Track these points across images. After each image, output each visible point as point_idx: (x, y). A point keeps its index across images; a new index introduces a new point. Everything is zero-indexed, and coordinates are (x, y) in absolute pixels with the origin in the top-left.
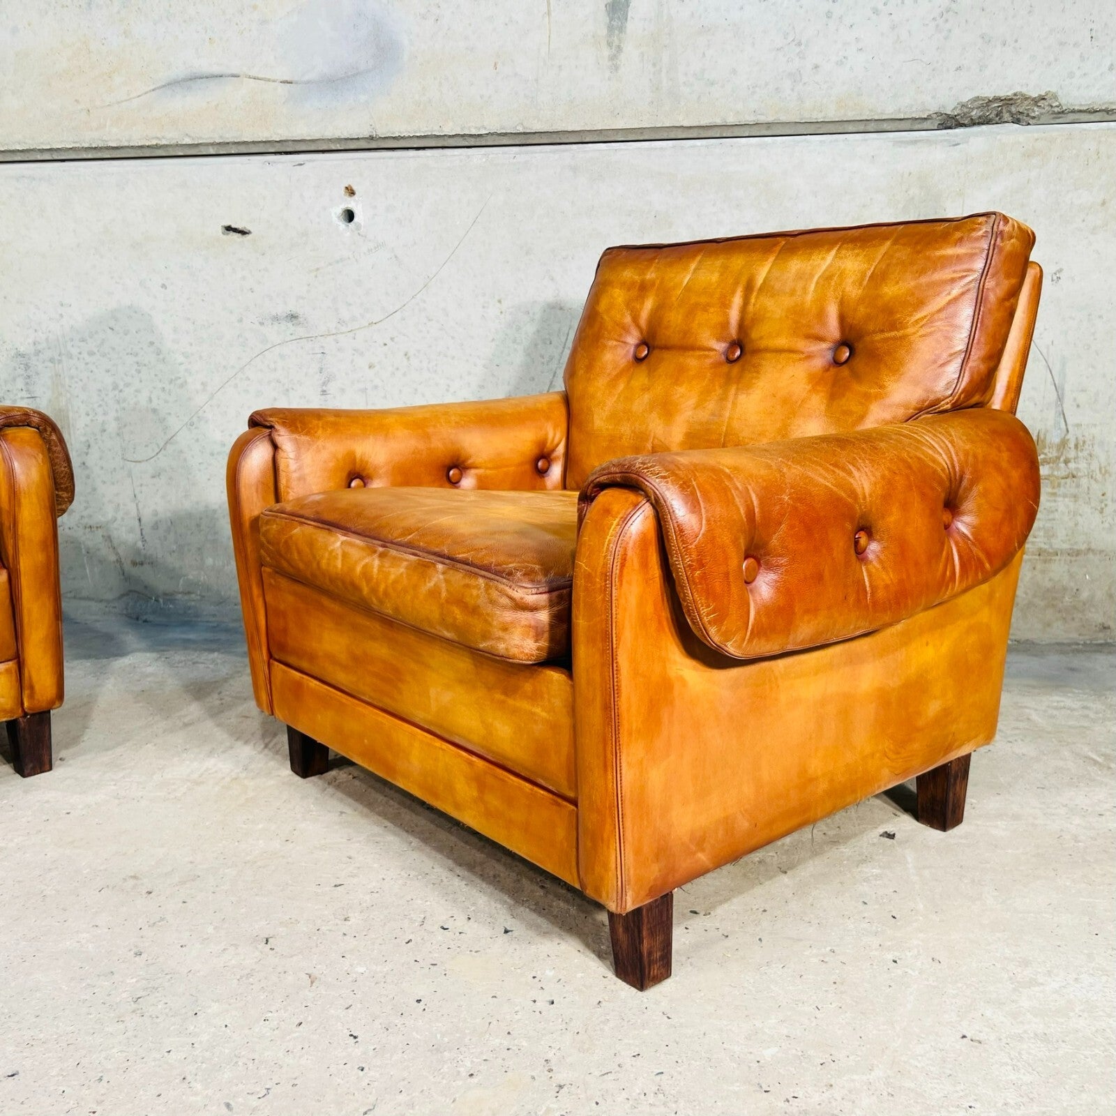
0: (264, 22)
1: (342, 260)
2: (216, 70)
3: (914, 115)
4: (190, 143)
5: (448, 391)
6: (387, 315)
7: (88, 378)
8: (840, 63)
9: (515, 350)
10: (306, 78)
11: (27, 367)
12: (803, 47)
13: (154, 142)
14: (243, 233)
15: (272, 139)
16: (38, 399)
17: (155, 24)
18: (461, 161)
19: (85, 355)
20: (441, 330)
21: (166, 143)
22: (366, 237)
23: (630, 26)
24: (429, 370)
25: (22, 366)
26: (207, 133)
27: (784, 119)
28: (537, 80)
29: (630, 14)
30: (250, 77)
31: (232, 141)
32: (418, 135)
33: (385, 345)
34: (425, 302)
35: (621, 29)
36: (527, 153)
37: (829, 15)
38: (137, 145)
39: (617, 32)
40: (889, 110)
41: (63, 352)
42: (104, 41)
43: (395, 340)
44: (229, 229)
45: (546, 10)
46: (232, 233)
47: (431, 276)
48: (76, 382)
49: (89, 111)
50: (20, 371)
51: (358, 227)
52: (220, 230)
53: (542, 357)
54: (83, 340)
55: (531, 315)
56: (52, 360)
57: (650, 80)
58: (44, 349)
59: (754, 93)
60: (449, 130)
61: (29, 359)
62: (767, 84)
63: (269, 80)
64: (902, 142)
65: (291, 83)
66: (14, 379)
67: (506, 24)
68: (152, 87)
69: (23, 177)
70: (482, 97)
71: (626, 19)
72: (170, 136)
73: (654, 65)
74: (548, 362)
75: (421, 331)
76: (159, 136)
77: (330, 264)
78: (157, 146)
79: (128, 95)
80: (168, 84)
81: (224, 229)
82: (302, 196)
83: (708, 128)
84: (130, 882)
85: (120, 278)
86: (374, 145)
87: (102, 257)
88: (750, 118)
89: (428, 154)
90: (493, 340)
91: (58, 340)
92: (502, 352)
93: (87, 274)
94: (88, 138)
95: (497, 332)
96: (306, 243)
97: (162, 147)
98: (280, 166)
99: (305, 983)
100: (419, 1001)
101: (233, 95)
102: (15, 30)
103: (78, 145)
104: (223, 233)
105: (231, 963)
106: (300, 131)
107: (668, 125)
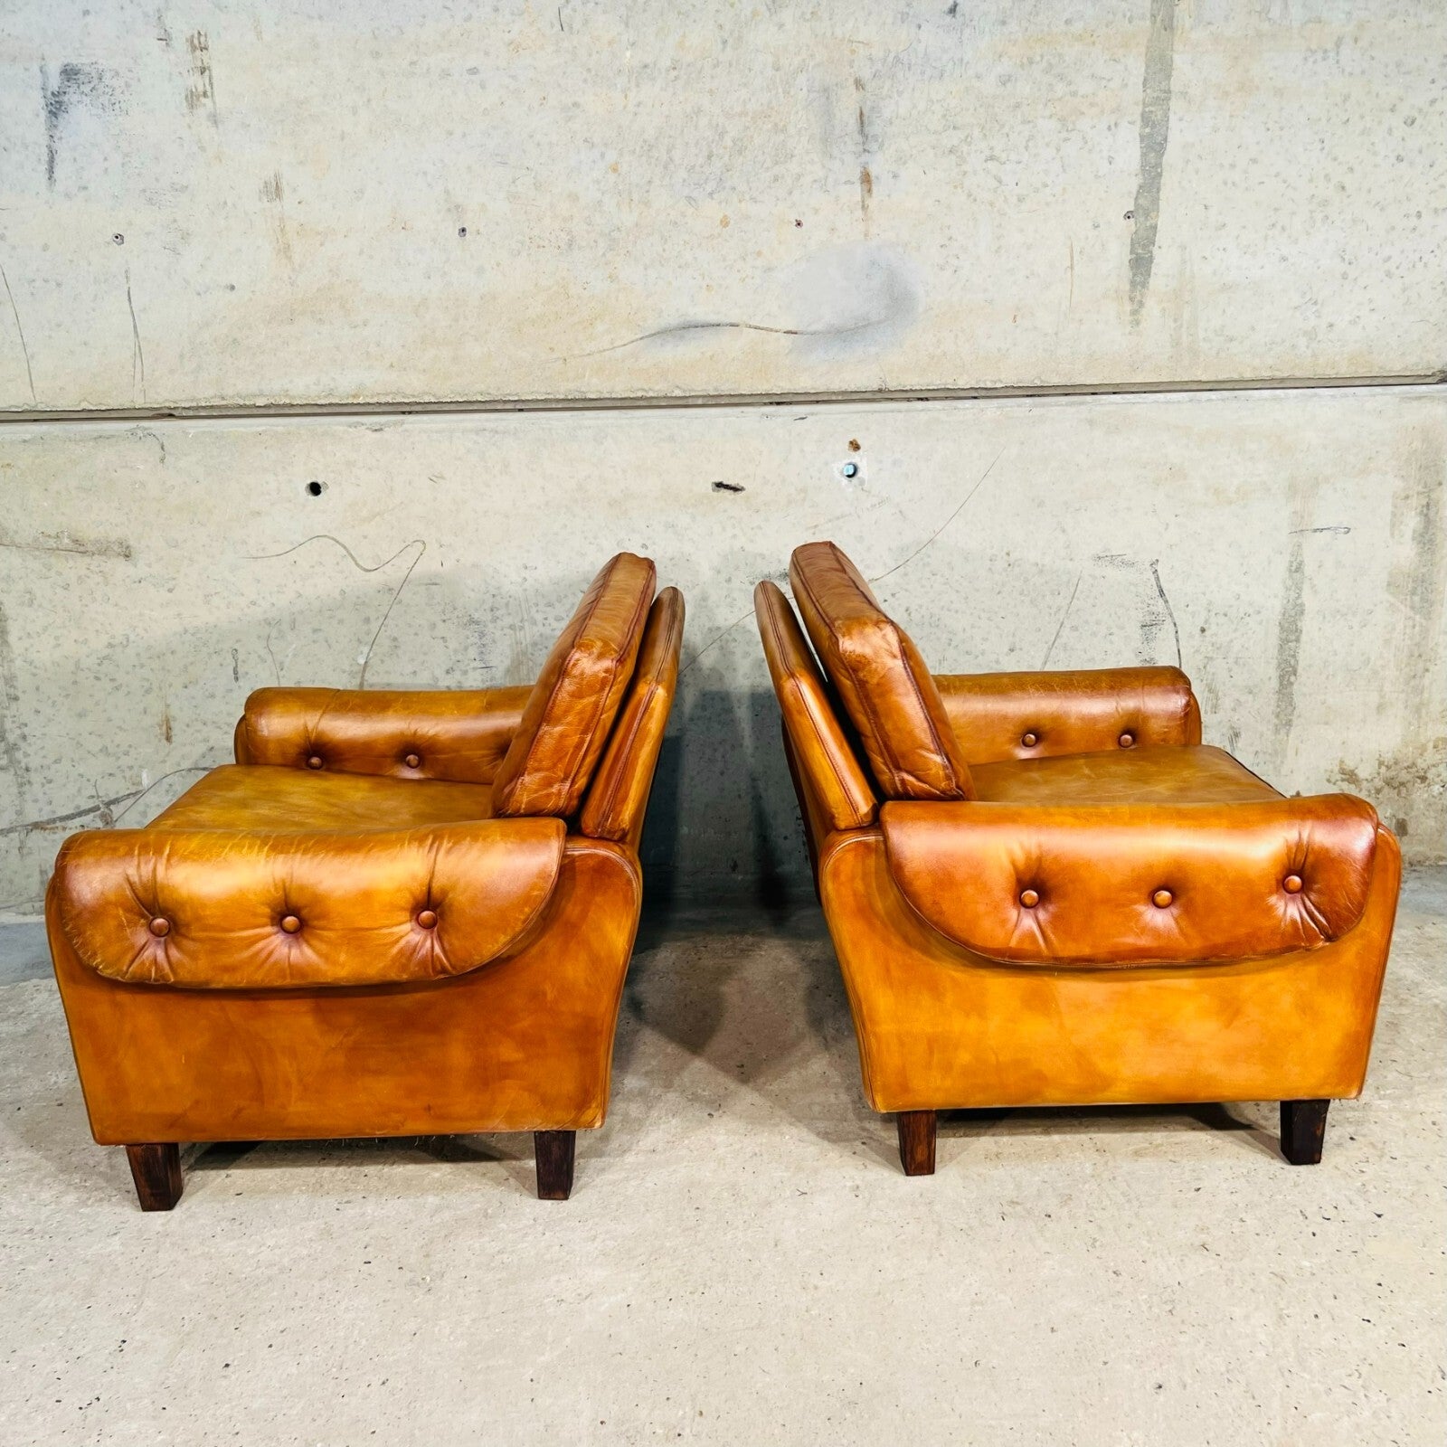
0: (769, 269)
1: (843, 516)
2: (713, 318)
3: (1419, 373)
4: (681, 395)
5: (950, 645)
6: (888, 570)
8: (1353, 323)
9: (1023, 602)
10: (814, 328)
11: (482, 635)
12: (1318, 306)
13: (640, 394)
14: (735, 489)
15: (773, 392)
16: (494, 669)
17: (646, 269)
18: (974, 415)
19: (551, 620)
20: (945, 584)
21: (653, 394)
22: (869, 492)
23: (1153, 282)
24: (931, 625)
25: (476, 634)
26: (701, 384)
27: (1298, 374)
28: (1056, 334)
29: (1153, 271)
30: (750, 327)
31: (728, 393)
32: (931, 388)
33: (885, 601)
34: (929, 556)
35: (1144, 285)
36: (1043, 405)
37: (1345, 276)
38: (620, 397)
39: (1139, 287)
40: (1397, 367)
41: (526, 618)
42: (585, 286)
43: (897, 595)
44: (720, 485)
45: (1069, 265)
46: (723, 490)
47: (937, 530)
48: (541, 650)
49: (565, 360)
50: (472, 640)
51: (862, 482)
52: (710, 486)
53: (1050, 607)
54: (550, 605)
55: (1040, 566)
56: (511, 627)
57: (1171, 335)
58: (502, 616)
59: (1270, 349)
60: (962, 384)
61: (485, 626)
62: (1283, 341)
63: (771, 330)
64: (1410, 398)
65: (796, 333)
66: (466, 649)
67: (1027, 277)
68: (637, 337)
69: (485, 430)
70: (999, 350)
71: (1149, 275)
72: (658, 388)
73: (1175, 321)
74: (1056, 612)
75: (923, 586)
76: (646, 388)
77: (830, 521)
78: (641, 398)
79: (612, 344)
80: (658, 333)
81: (714, 486)
82: (802, 451)
83: (1224, 382)
84: (1019, 1208)
85: (595, 538)
86: (879, 396)
87: (574, 516)
88: (1266, 374)
89: (938, 407)
90: (999, 593)
91: (520, 605)
92: (1008, 604)
93: (556, 534)
94: (563, 389)
95: (1003, 585)
96: (804, 500)
97: (647, 398)
98: (780, 420)
99: (1278, 1281)
100: (1380, 1285)
101: (731, 345)
102: (480, 271)
103: (550, 397)
104: (714, 490)
105: (1202, 1271)
106: (804, 383)
107: (1186, 379)
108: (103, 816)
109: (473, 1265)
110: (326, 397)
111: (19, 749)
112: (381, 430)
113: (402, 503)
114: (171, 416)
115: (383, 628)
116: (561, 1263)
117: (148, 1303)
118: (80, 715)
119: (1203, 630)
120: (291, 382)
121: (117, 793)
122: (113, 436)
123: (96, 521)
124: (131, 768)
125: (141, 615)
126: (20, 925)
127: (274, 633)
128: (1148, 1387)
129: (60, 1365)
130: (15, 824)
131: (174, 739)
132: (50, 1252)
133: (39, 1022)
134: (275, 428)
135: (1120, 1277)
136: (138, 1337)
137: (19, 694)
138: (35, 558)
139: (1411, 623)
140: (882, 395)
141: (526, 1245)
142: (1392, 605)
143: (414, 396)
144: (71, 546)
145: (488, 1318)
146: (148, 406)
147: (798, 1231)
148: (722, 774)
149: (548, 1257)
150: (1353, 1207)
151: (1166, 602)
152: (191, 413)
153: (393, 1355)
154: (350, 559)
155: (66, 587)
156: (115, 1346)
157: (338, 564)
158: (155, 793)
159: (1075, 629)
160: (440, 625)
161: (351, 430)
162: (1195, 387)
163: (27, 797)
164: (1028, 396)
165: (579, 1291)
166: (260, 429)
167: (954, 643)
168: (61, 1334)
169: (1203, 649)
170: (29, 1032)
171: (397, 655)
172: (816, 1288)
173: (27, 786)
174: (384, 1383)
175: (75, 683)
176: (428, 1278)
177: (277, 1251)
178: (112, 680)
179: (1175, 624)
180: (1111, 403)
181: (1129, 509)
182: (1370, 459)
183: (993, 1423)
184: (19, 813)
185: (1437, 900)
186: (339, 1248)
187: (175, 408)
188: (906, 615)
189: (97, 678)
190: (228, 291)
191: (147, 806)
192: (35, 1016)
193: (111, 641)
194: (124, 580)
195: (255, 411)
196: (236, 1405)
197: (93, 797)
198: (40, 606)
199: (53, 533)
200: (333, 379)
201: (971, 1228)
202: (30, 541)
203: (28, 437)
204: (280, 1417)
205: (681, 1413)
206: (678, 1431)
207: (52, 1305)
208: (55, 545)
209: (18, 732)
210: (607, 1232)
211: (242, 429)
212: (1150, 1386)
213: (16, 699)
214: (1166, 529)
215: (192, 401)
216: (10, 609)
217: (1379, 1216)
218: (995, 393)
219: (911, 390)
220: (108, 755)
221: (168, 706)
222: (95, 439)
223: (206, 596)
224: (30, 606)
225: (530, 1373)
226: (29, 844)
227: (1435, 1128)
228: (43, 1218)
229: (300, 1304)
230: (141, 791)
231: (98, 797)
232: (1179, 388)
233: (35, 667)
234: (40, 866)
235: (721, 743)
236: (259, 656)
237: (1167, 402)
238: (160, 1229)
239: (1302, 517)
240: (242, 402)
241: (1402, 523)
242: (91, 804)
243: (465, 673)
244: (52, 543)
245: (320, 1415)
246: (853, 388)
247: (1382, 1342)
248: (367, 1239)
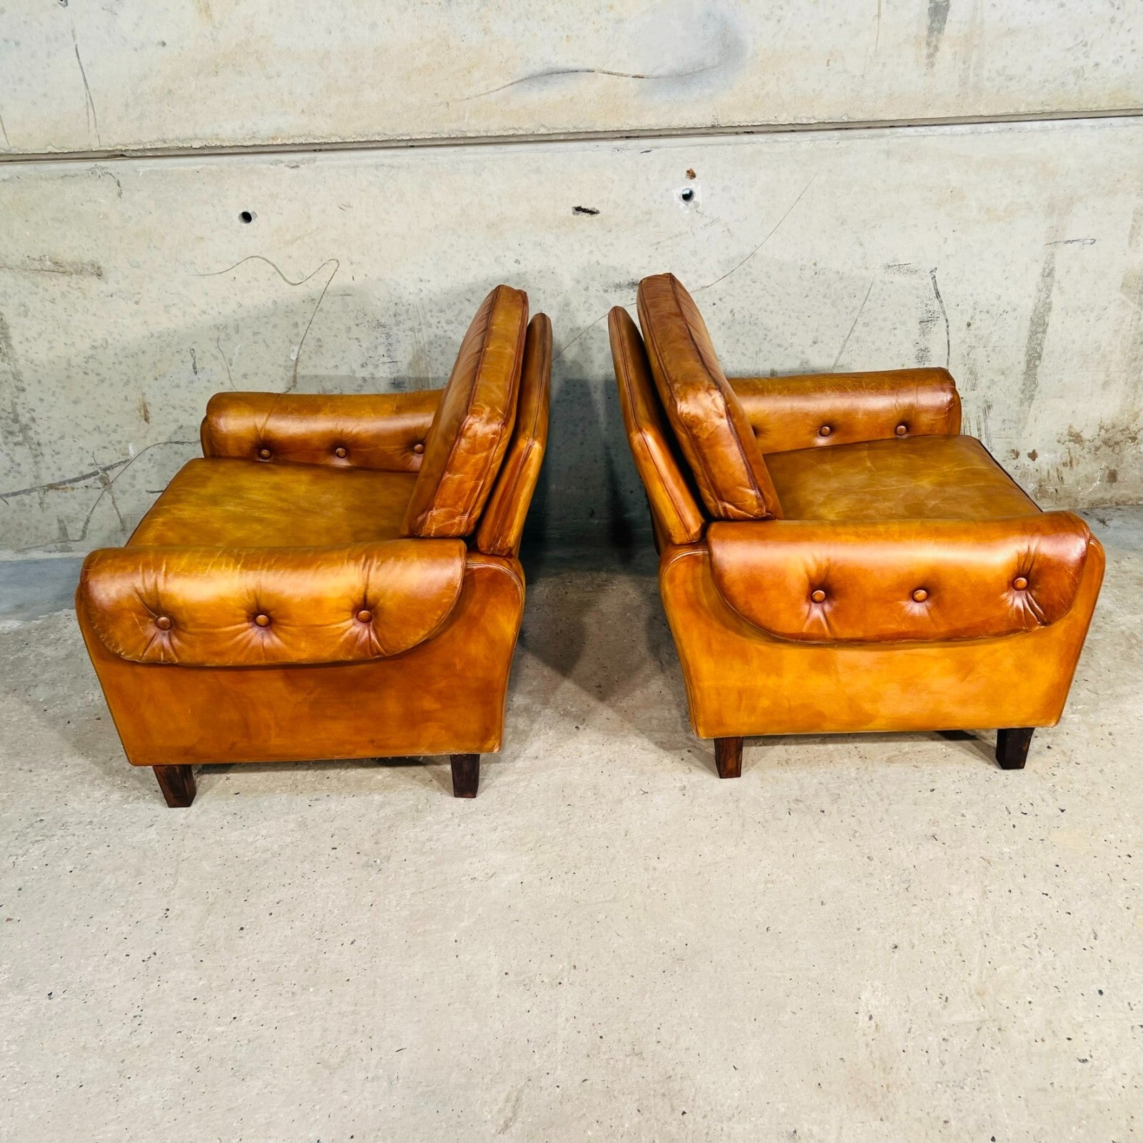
0: (620, 21)
1: (681, 234)
2: (572, 65)
4: (546, 132)
5: (765, 339)
6: (716, 279)
7: (447, 343)
8: (1116, 62)
9: (825, 303)
10: (656, 73)
11: (388, 336)
12: (1088, 47)
13: (511, 132)
14: (592, 212)
15: (623, 128)
16: (399, 364)
17: (514, 22)
18: (791, 147)
19: (443, 323)
20: (763, 290)
21: (524, 133)
22: (703, 213)
23: (948, 28)
24: (750, 323)
25: (384, 336)
26: (563, 123)
27: (1065, 108)
28: (863, 76)
29: (948, 18)
30: (603, 72)
31: (585, 130)
32: (756, 124)
33: (714, 304)
34: (751, 267)
35: (940, 30)
36: (848, 138)
37: (1113, 20)
38: (494, 135)
39: (936, 33)
41: (423, 322)
42: (463, 38)
43: (723, 299)
44: (579, 209)
45: (877, 13)
46: (581, 213)
47: (758, 246)
48: (435, 347)
49: (448, 104)
50: (381, 340)
51: (697, 205)
52: (571, 211)
53: (847, 308)
54: (441, 311)
55: (840, 273)
56: (412, 329)
57: (960, 76)
58: (404, 320)
59: (1043, 87)
60: (782, 120)
61: (391, 329)
62: (1055, 79)
63: (622, 75)
65: (642, 78)
66: (376, 347)
67: (841, 25)
68: (510, 82)
69: (383, 165)
70: (814, 90)
71: (945, 22)
72: (527, 127)
73: (964, 63)
74: (852, 312)
75: (746, 292)
76: (516, 127)
77: (670, 238)
78: (513, 136)
79: (487, 89)
80: (526, 79)
81: (574, 210)
82: (647, 179)
83: (1002, 116)
84: (801, 805)
85: (477, 255)
86: (711, 131)
87: (459, 237)
88: (1038, 108)
89: (761, 140)
90: (807, 296)
91: (418, 311)
92: (813, 306)
93: (445, 252)
94: (447, 129)
95: (810, 289)
96: (649, 220)
97: (517, 136)
98: (628, 153)
99: (985, 864)
100: (1057, 866)
101: (587, 88)
102: (373, 26)
103: (437, 136)
104: (574, 214)
105: (931, 857)
106: (650, 121)
107: (970, 115)
108: (102, 479)
109: (410, 850)
110: (249, 139)
111: (31, 429)
112: (297, 167)
113: (318, 228)
114: (122, 155)
115: (309, 331)
116: (472, 849)
117: (181, 880)
118: (75, 402)
119: (969, 325)
120: (220, 126)
121: (111, 461)
122: (77, 175)
123: (71, 246)
124: (119, 442)
125: (115, 322)
126: (48, 560)
127: (223, 336)
128: (888, 948)
129: (125, 928)
130: (34, 485)
131: (150, 420)
132: (107, 840)
133: (73, 647)
134: (209, 167)
135: (873, 862)
136: (177, 907)
137: (26, 386)
138: (25, 277)
139: (1137, 317)
140: (714, 130)
141: (446, 834)
142: (1123, 302)
143: (323, 137)
144: (53, 267)
145: (422, 893)
146: (103, 149)
147: (642, 824)
148: (582, 444)
149: (463, 844)
150: (1044, 804)
151: (941, 302)
152: (139, 154)
153: (358, 921)
154: (278, 274)
155: (53, 302)
156: (161, 914)
157: (269, 279)
158: (140, 461)
159: (866, 325)
160: (354, 329)
161: (272, 167)
162: (976, 120)
163: (42, 465)
164: (836, 129)
165: (486, 871)
166: (198, 167)
167: (768, 339)
168: (123, 904)
169: (968, 340)
170: (68, 656)
171: (322, 353)
172: (655, 869)
173: (40, 457)
174: (352, 943)
175: (68, 377)
176: (379, 861)
177: (268, 839)
178: (98, 374)
179: (947, 320)
180: (906, 136)
181: (915, 226)
182: (1118, 180)
183: (778, 975)
184: (37, 477)
185: (1134, 537)
186: (313, 837)
187: (125, 150)
188: (730, 316)
189: (86, 373)
190: (160, 46)
191: (136, 471)
192: (70, 642)
193: (95, 344)
194: (98, 295)
195: (193, 152)
196: (252, 959)
197: (92, 464)
198: (33, 316)
199: (37, 257)
200: (255, 124)
201: (766, 821)
202: (19, 263)
203: (6, 176)
204: (283, 969)
205: (561, 966)
206: (559, 980)
207: (113, 881)
208: (39, 267)
209: (28, 415)
210: (505, 824)
211: (182, 168)
212: (889, 946)
213: (23, 390)
214: (945, 242)
215: (139, 144)
216: (10, 318)
217: (1063, 811)
218: (808, 128)
219: (740, 126)
220: (100, 432)
221: (144, 394)
222: (62, 177)
223: (166, 307)
224: (26, 317)
225: (455, 935)
226: (47, 500)
227: (1111, 737)
228: (98, 812)
229: (289, 881)
230: (129, 460)
231: (97, 464)
232: (963, 121)
233: (36, 365)
234: (58, 516)
235: (581, 420)
236: (212, 355)
237: (953, 135)
238: (183, 822)
239: (1057, 231)
240: (181, 145)
241: (1139, 234)
242: (91, 470)
243: (377, 366)
244: (37, 265)
245: (310, 967)
246: (690, 125)
247: (1055, 910)
248: (333, 829)
